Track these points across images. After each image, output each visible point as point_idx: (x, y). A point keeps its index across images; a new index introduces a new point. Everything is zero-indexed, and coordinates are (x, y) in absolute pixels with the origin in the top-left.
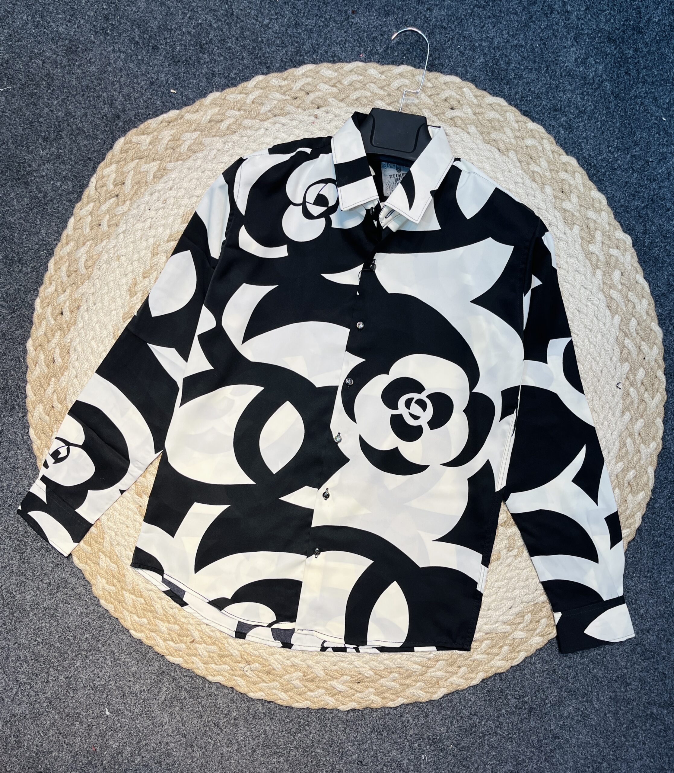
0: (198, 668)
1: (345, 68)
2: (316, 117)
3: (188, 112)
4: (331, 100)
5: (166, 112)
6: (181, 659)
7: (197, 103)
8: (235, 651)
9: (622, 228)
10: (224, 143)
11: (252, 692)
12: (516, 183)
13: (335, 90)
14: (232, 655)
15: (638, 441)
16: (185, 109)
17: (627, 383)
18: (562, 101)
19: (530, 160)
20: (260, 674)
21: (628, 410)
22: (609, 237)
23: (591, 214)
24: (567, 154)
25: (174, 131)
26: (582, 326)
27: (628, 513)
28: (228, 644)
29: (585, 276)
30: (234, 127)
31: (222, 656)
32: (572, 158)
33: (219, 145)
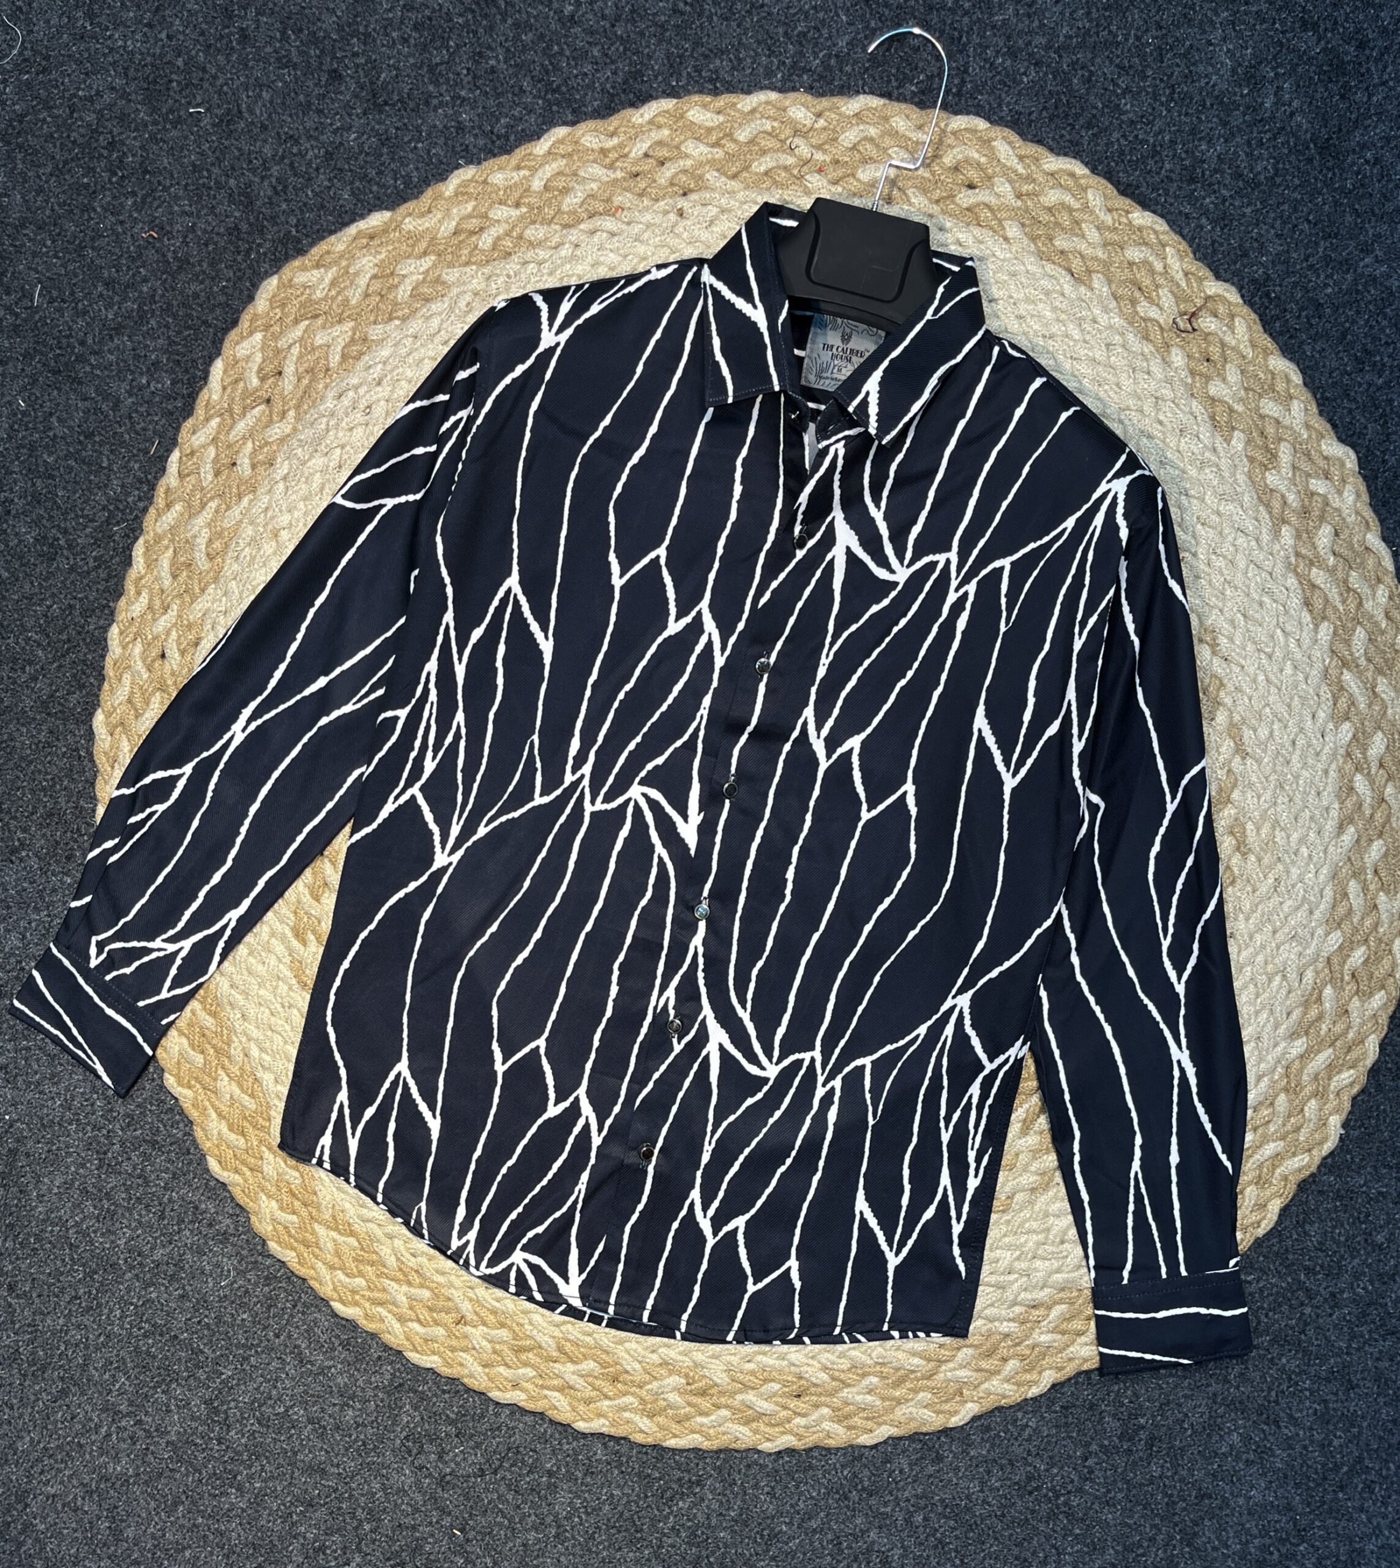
0: (471, 1376)
1: (739, 106)
2: (681, 213)
3: (410, 215)
4: (711, 176)
5: (362, 217)
6: (436, 1358)
7: (429, 193)
8: (546, 1338)
9: (1336, 433)
10: (488, 278)
11: (583, 1419)
12: (1108, 345)
13: (719, 153)
14: (540, 1347)
15: (1372, 887)
16: (403, 209)
17: (1349, 767)
18: (1204, 162)
19: (1137, 294)
20: (598, 1383)
21: (1351, 821)
22: (1308, 455)
23: (1270, 407)
24: (1218, 277)
25: (383, 256)
26: (1250, 647)
27: (1351, 1035)
28: (531, 1323)
29: (1257, 540)
30: (508, 243)
31: (519, 1350)
32: (1227, 285)
33: (477, 283)
